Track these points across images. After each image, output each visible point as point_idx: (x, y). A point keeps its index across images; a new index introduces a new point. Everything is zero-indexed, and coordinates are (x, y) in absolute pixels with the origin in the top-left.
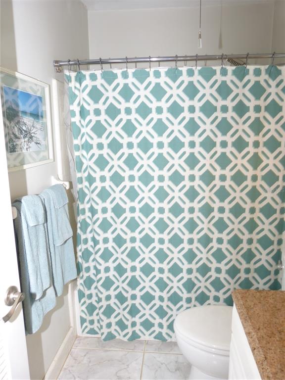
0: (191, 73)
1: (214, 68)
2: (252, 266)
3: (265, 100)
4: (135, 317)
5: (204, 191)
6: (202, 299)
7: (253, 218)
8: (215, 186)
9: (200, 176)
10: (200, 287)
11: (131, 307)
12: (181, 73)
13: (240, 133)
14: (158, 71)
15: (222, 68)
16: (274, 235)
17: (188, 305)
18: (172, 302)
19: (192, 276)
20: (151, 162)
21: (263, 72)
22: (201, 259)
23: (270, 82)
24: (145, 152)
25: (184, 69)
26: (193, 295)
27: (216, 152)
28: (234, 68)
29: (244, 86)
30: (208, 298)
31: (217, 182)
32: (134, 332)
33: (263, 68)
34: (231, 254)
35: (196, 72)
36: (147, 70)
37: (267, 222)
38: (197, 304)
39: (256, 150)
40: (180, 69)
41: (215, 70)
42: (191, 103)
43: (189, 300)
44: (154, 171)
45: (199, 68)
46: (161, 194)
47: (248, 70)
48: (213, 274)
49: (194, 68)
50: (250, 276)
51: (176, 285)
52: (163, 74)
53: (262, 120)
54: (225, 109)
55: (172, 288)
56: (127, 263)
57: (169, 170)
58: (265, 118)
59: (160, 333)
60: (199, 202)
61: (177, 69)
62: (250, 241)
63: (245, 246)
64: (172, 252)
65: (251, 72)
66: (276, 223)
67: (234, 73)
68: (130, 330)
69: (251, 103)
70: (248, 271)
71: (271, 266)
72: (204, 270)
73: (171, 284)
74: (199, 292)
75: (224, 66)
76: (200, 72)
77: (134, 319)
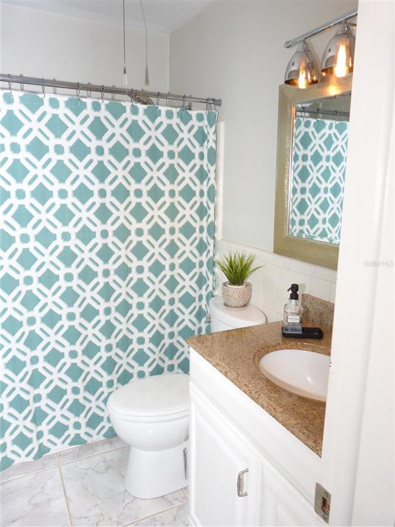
0: (96, 107)
1: (123, 104)
2: (176, 329)
3: (178, 145)
4: (41, 424)
5: (120, 249)
6: (125, 378)
7: (173, 275)
8: (131, 242)
9: (114, 231)
10: (121, 365)
11: (35, 412)
12: (84, 106)
13: (155, 181)
14: (56, 99)
15: (132, 105)
16: (195, 291)
17: (110, 390)
18: (90, 392)
19: (112, 354)
20: (51, 216)
21: (175, 115)
22: (121, 330)
23: (182, 126)
24: (43, 203)
25: (89, 101)
26: (114, 377)
27: (130, 203)
28: (145, 107)
29: (157, 128)
30: (131, 376)
31: (134, 238)
32: (41, 446)
33: (175, 111)
34: (154, 318)
35: (103, 107)
36: (41, 96)
37: (187, 277)
38: (120, 385)
39: (172, 200)
40: (84, 100)
41: (125, 107)
42: (99, 143)
43: (110, 384)
44: (56, 227)
45: (107, 102)
46: (68, 257)
47: (160, 111)
48: (135, 346)
49: (100, 101)
50: (174, 341)
51: (93, 369)
52: (62, 104)
53: (176, 166)
54: (137, 153)
55: (88, 373)
56: (25, 354)
57: (75, 225)
58: (178, 164)
59: (77, 436)
60: (115, 262)
61: (79, 99)
62: (172, 302)
63: (167, 307)
64: (86, 329)
65: (163, 114)
66: (196, 278)
67: (146, 112)
68: (35, 445)
69: (165, 148)
70: (171, 335)
71: (194, 325)
72: (125, 343)
73: (86, 369)
74: (121, 371)
75: (134, 104)
76: (108, 107)
77: (40, 428)
